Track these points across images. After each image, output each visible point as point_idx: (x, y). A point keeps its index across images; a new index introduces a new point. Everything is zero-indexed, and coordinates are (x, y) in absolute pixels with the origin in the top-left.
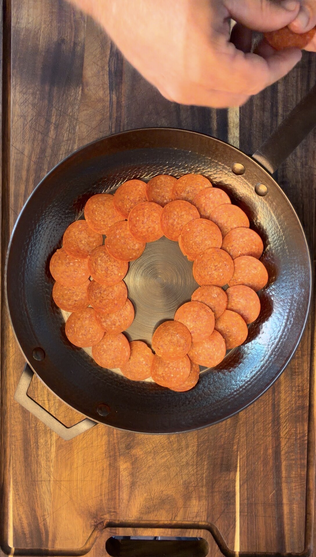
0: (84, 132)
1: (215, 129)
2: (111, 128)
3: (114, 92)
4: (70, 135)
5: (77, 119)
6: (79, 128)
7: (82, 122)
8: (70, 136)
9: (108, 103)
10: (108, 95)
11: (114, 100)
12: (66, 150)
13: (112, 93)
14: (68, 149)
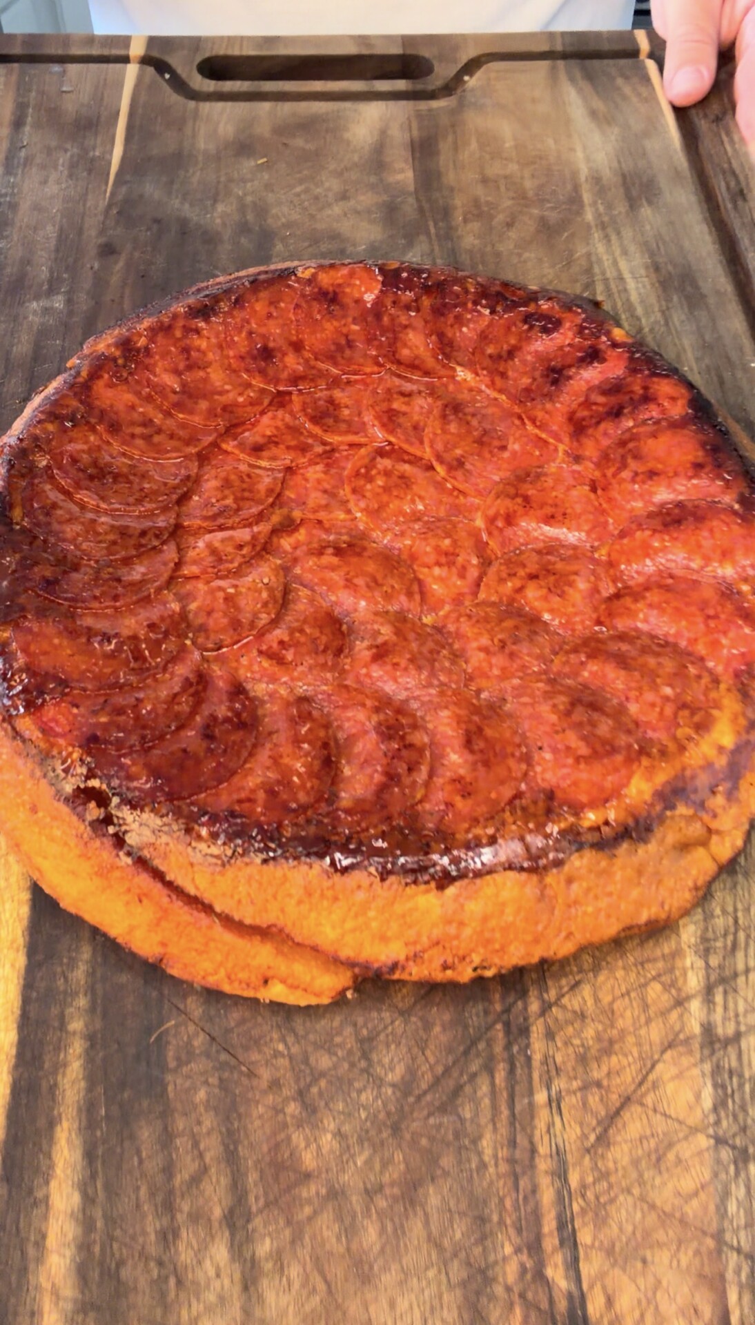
0: (673, 1079)
1: (65, 1124)
2: (554, 1105)
3: (562, 1305)
4: (734, 1064)
5: (720, 1141)
6: (698, 1096)
7: (694, 1130)
8: (734, 1057)
9: (585, 1236)
10: (591, 1287)
11: (559, 1258)
12: (735, 991)
13: (570, 1297)
14: (725, 993)
